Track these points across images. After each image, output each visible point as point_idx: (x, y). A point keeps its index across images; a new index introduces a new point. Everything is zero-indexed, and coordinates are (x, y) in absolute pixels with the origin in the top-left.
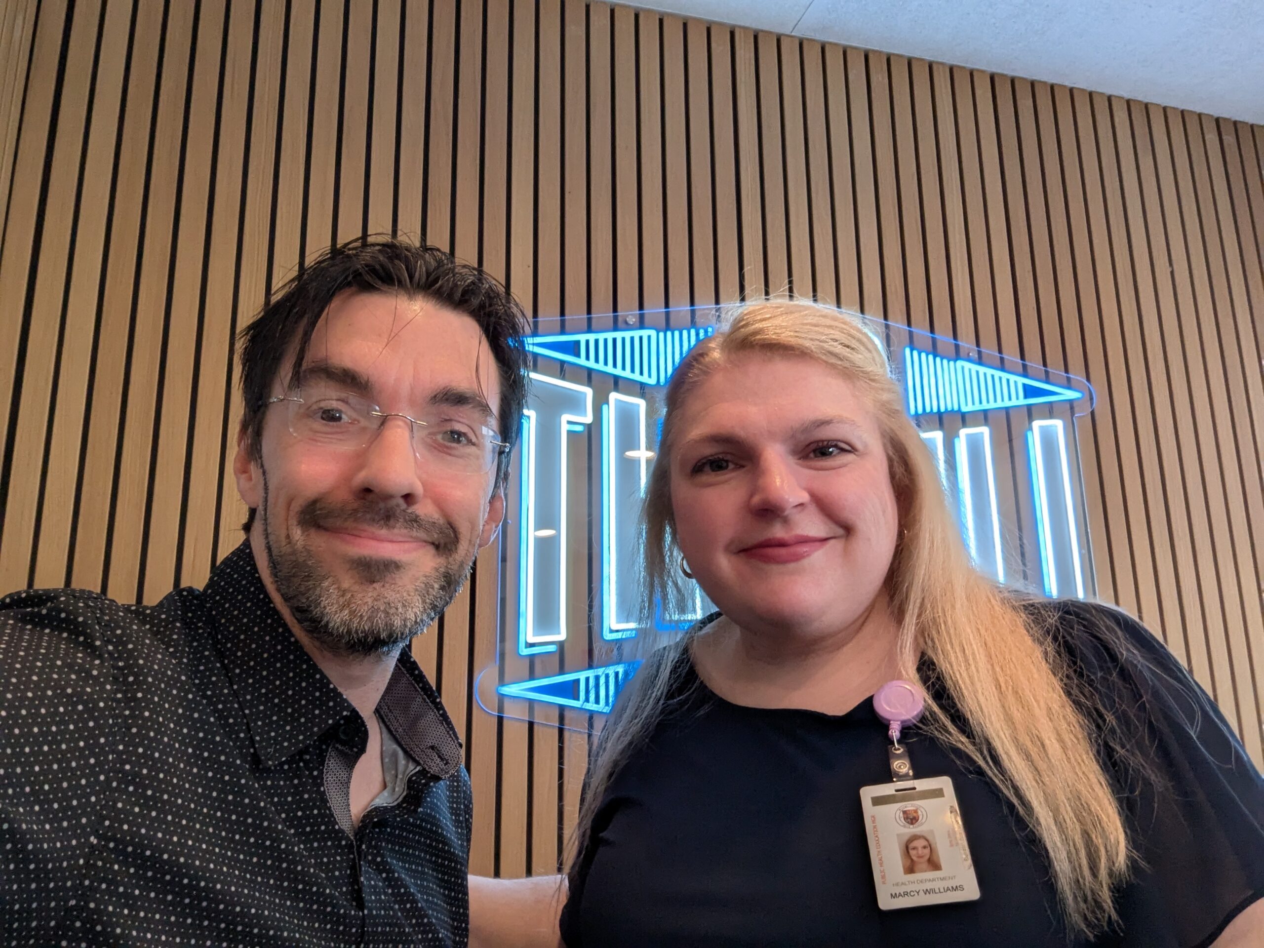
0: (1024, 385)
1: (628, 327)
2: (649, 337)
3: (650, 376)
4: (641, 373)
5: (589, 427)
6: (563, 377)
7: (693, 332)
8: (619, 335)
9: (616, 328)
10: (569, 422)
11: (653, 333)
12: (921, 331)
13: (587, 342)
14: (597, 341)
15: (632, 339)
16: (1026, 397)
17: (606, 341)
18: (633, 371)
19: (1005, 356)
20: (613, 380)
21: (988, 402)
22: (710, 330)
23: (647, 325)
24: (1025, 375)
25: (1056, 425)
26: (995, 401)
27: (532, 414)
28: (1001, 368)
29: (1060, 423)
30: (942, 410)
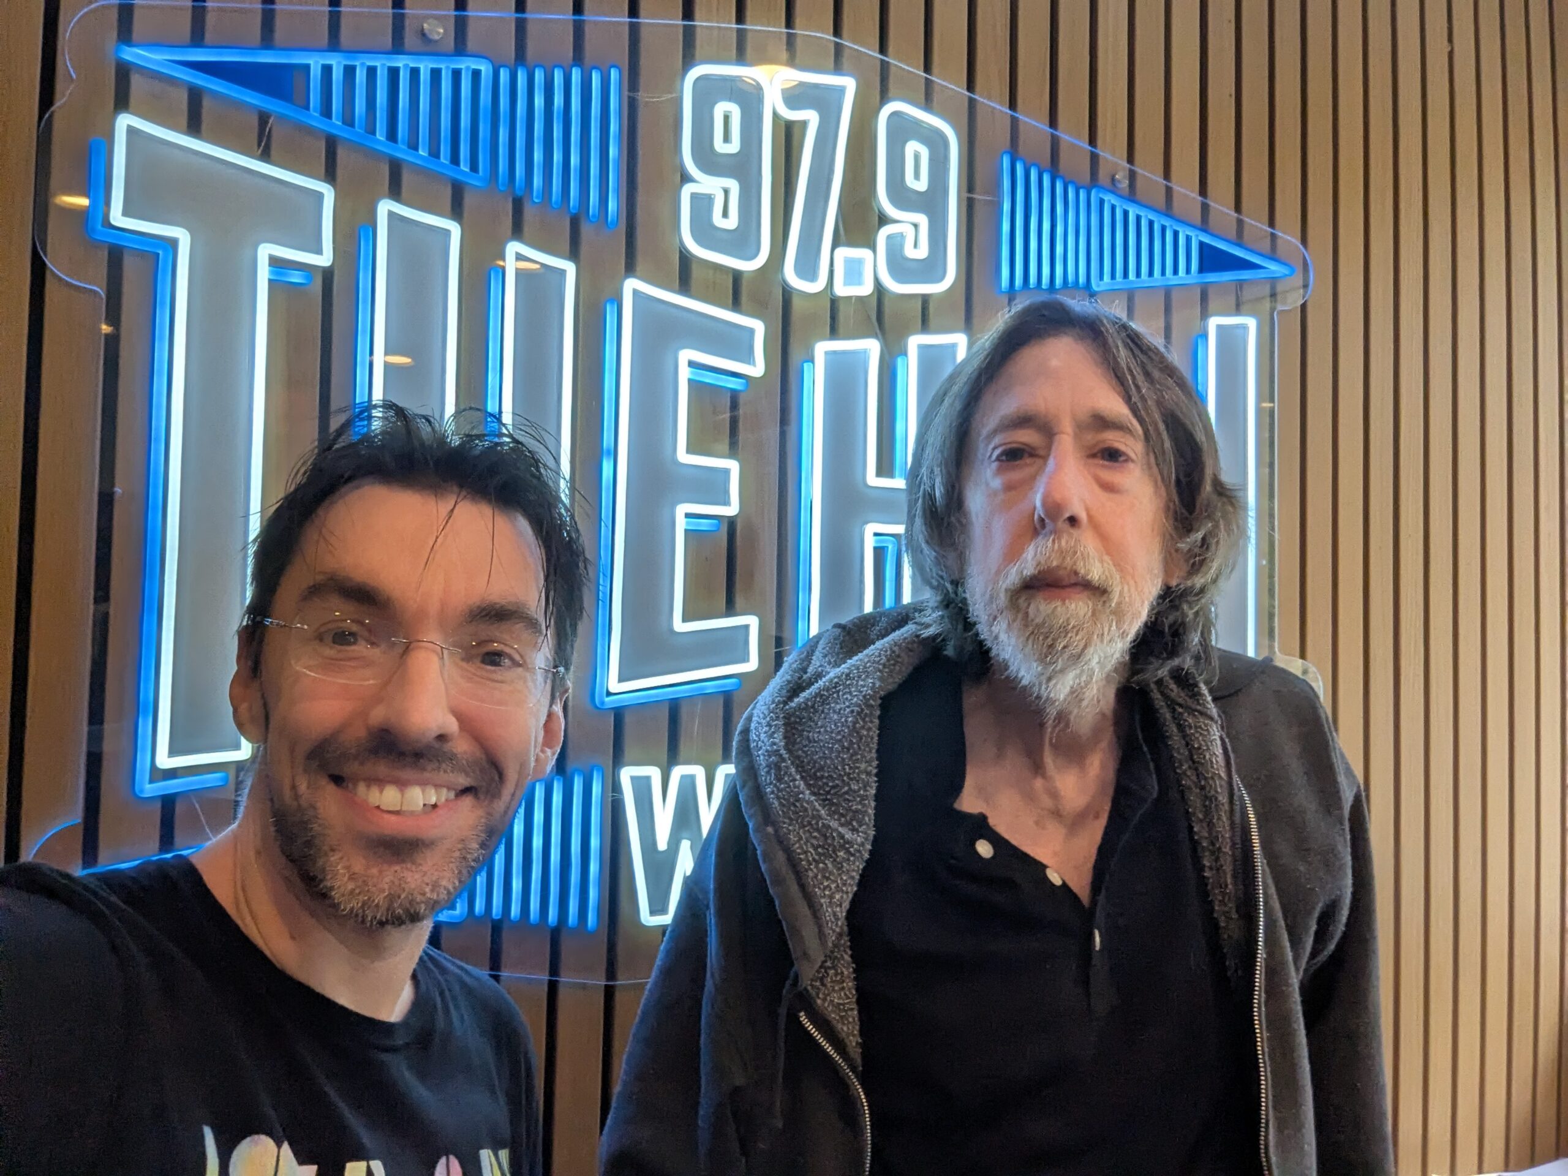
0: (1202, 245)
1: (428, 46)
2: (476, 74)
3: (474, 168)
4: (455, 160)
5: (327, 275)
6: (265, 156)
7: (576, 75)
8: (402, 62)
9: (398, 47)
10: (275, 262)
11: (485, 68)
12: (1033, 122)
13: (327, 70)
14: (350, 71)
15: (436, 74)
16: (1202, 270)
17: (372, 72)
18: (435, 153)
19: (1176, 188)
20: (385, 170)
21: (1138, 274)
22: (614, 74)
23: (471, 44)
24: (1204, 226)
25: (1245, 328)
26: (1151, 273)
27: (182, 236)
28: (1168, 210)
29: (1251, 323)
30: (1058, 282)
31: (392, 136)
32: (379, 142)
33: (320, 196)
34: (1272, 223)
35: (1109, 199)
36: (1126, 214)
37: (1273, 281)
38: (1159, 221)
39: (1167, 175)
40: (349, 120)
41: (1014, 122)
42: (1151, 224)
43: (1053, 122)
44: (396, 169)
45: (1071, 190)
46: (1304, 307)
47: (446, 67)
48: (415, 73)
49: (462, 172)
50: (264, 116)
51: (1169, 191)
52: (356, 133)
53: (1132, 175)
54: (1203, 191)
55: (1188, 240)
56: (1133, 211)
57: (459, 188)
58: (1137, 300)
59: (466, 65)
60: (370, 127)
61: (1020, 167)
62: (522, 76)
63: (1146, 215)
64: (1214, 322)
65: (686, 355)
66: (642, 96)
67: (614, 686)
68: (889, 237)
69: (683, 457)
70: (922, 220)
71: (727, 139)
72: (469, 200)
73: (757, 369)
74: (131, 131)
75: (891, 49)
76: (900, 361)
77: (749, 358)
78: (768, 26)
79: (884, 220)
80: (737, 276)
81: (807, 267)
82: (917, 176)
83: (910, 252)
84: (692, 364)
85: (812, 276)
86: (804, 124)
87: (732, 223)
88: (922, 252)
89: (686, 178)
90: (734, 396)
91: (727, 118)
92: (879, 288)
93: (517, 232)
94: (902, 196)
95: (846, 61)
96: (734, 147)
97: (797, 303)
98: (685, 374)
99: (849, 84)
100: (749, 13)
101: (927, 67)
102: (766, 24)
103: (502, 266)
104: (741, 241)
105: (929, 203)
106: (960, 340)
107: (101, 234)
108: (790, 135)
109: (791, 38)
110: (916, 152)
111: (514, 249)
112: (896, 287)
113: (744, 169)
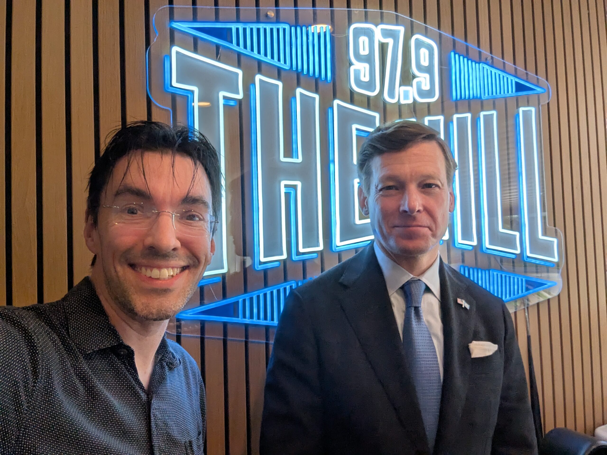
0: (516, 82)
1: (268, 20)
2: (284, 30)
3: (285, 62)
4: (279, 60)
6: (219, 60)
8: (261, 26)
9: (258, 21)
10: (225, 98)
11: (287, 27)
12: (460, 40)
13: (237, 29)
14: (245, 30)
15: (272, 30)
16: (517, 91)
17: (252, 29)
18: (272, 57)
19: (506, 62)
20: (257, 63)
21: (496, 93)
23: (282, 19)
24: (516, 76)
25: (531, 111)
26: (500, 93)
27: (195, 89)
28: (504, 71)
29: (533, 109)
30: (471, 96)
31: (259, 52)
32: (255, 54)
33: (237, 74)
34: (537, 74)
35: (486, 67)
36: (491, 72)
37: (538, 95)
38: (502, 74)
39: (503, 58)
40: (245, 47)
41: (454, 41)
42: (499, 75)
43: (466, 40)
44: (260, 62)
45: (474, 63)
46: (548, 104)
47: (275, 27)
48: (265, 30)
49: (281, 65)
50: (218, 47)
51: (504, 63)
52: (247, 52)
53: (492, 58)
54: (515, 63)
55: (512, 80)
56: (494, 71)
57: (279, 70)
58: (497, 103)
59: (281, 26)
60: (252, 50)
61: (457, 56)
62: (299, 29)
63: (498, 72)
64: (521, 109)
65: (355, 126)
66: (336, 36)
67: (338, 244)
68: (417, 83)
70: (427, 76)
74: (177, 53)
75: (414, 16)
77: (374, 127)
78: (374, 9)
79: (414, 77)
80: (368, 97)
82: (425, 61)
83: (424, 88)
84: (357, 129)
85: (393, 97)
86: (387, 44)
87: (367, 79)
88: (428, 87)
91: (364, 42)
92: (414, 101)
93: (299, 84)
94: (420, 67)
95: (399, 21)
96: (366, 52)
97: (388, 107)
98: (354, 133)
99: (401, 29)
100: (368, 5)
101: (425, 22)
102: (373, 10)
103: (295, 97)
104: (370, 86)
105: (429, 70)
106: (441, 118)
107: (171, 90)
108: (383, 47)
109: (382, 13)
110: (424, 52)
111: (299, 91)
112: (420, 100)
113: (369, 59)
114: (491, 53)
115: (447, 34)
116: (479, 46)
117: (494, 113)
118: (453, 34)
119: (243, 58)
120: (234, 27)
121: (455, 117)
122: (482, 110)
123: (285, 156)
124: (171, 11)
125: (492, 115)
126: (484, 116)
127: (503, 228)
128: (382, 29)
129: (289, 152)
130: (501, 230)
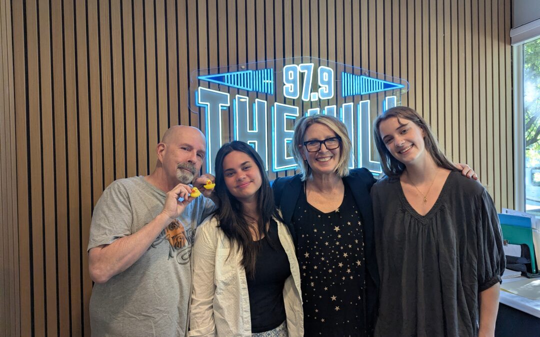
0: (384, 83)
1: (243, 70)
2: (250, 73)
3: (250, 88)
4: (247, 87)
5: (229, 107)
6: (219, 91)
7: (266, 70)
8: (239, 73)
9: (238, 71)
10: (222, 106)
11: (251, 72)
12: (349, 65)
13: (228, 76)
14: (231, 76)
15: (244, 74)
16: (384, 88)
17: (234, 75)
18: (244, 86)
19: (378, 73)
20: (237, 90)
21: (371, 90)
22: (272, 70)
23: (249, 69)
24: (385, 80)
26: (373, 90)
27: (208, 104)
28: (377, 78)
29: (395, 97)
30: (354, 94)
31: (238, 85)
32: (236, 86)
33: (227, 96)
34: (400, 78)
35: (364, 77)
36: (368, 80)
37: (401, 89)
38: (375, 80)
39: (377, 71)
40: (231, 83)
41: (345, 66)
42: (373, 81)
43: (353, 65)
44: (238, 89)
45: (356, 77)
46: (408, 92)
47: (245, 72)
48: (241, 74)
49: (248, 89)
50: (219, 84)
51: (377, 74)
52: (232, 85)
53: (369, 72)
54: (385, 74)
55: (381, 83)
56: (369, 79)
57: (248, 91)
58: (371, 95)
59: (248, 72)
60: (234, 84)
61: (346, 74)
62: (257, 72)
63: (372, 79)
64: (387, 98)
65: (285, 114)
66: (277, 72)
67: (276, 168)
68: (321, 90)
69: (285, 131)
70: (327, 86)
71: (291, 77)
72: (249, 93)
73: (298, 115)
74: (201, 89)
75: (321, 57)
76: (324, 111)
77: (296, 114)
79: (320, 87)
80: (294, 100)
81: (306, 97)
82: (326, 78)
83: (325, 92)
84: (286, 115)
85: (307, 99)
86: (305, 73)
87: (292, 91)
88: (327, 92)
89: (284, 85)
90: (294, 120)
91: (291, 74)
92: (320, 99)
93: (257, 98)
94: (323, 82)
95: (312, 61)
96: (292, 78)
97: (304, 102)
98: (285, 117)
99: (312, 65)
100: (295, 55)
101: (328, 59)
102: (297, 56)
103: (255, 103)
104: (294, 94)
105: (329, 83)
106: (335, 106)
107: (198, 105)
108: (302, 75)
109: (302, 58)
110: (326, 74)
111: (257, 100)
112: (322, 98)
113: (294, 82)
114: (369, 69)
115: (340, 62)
116: (361, 67)
117: (369, 101)
118: (344, 63)
119: (230, 88)
120: (226, 75)
121: (344, 105)
122: (362, 100)
123: (249, 130)
124: (199, 71)
125: (368, 102)
126: (362, 103)
127: (371, 160)
128: (301, 66)
129: (252, 128)
130: (370, 161)
